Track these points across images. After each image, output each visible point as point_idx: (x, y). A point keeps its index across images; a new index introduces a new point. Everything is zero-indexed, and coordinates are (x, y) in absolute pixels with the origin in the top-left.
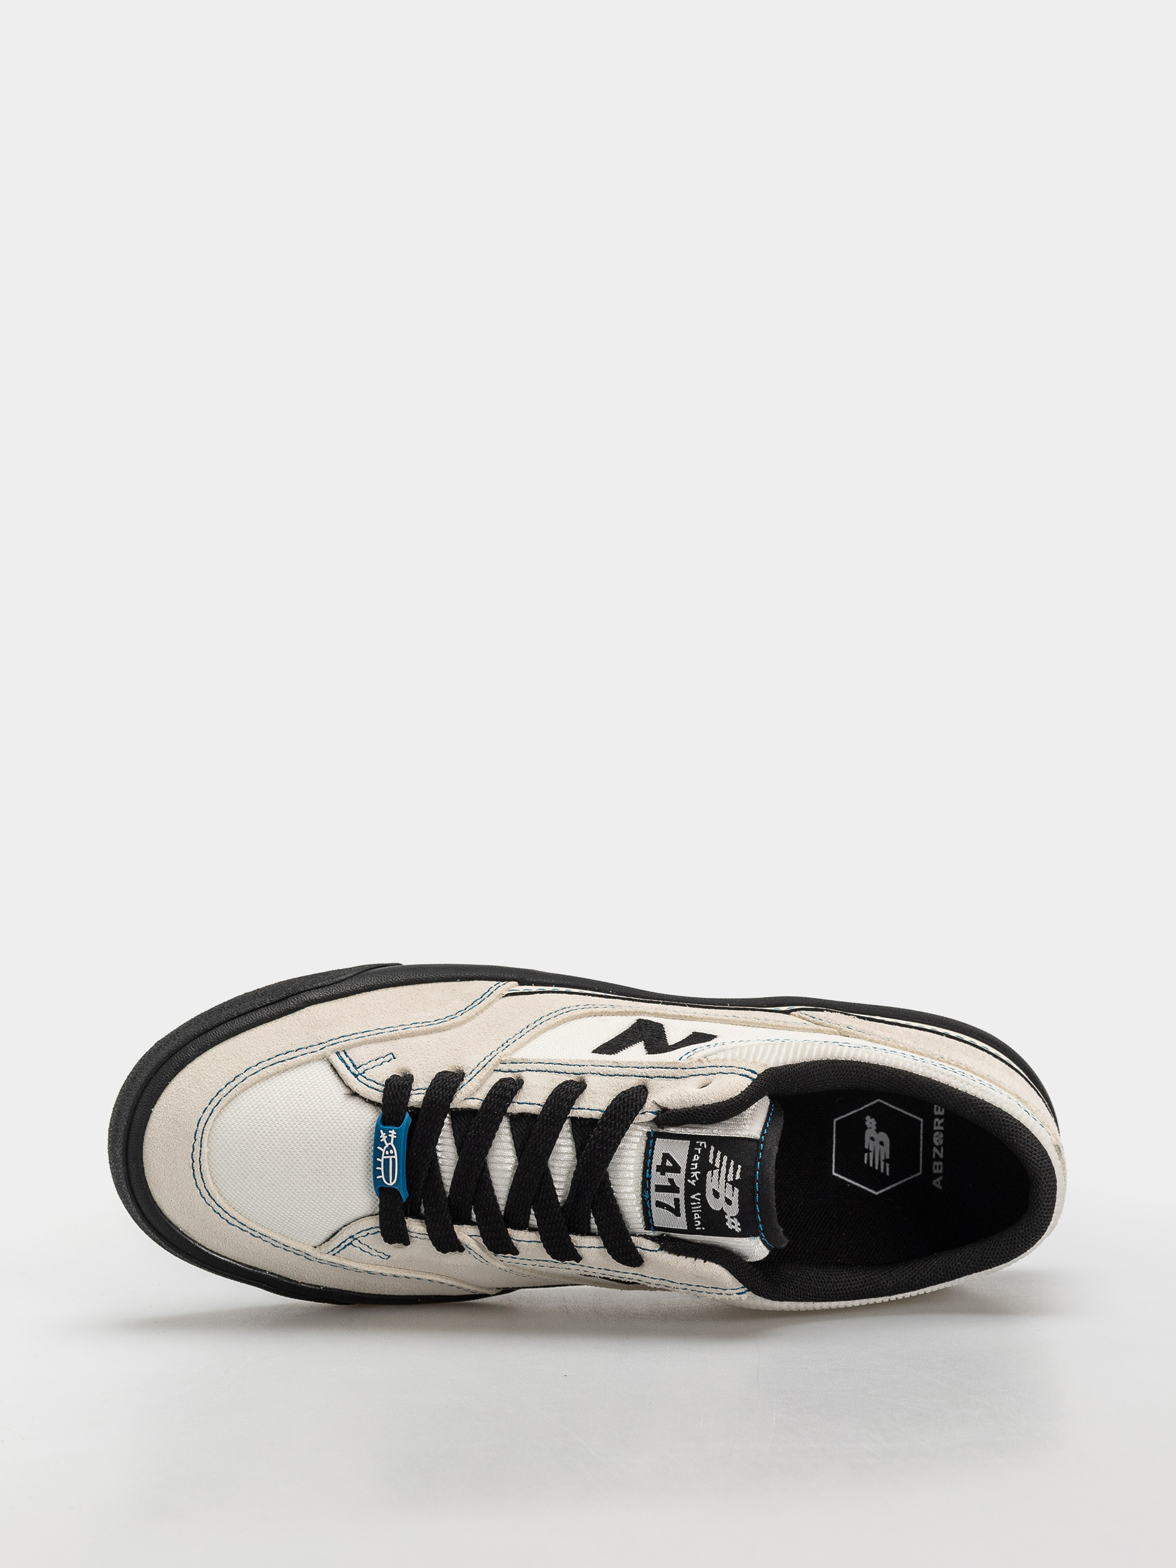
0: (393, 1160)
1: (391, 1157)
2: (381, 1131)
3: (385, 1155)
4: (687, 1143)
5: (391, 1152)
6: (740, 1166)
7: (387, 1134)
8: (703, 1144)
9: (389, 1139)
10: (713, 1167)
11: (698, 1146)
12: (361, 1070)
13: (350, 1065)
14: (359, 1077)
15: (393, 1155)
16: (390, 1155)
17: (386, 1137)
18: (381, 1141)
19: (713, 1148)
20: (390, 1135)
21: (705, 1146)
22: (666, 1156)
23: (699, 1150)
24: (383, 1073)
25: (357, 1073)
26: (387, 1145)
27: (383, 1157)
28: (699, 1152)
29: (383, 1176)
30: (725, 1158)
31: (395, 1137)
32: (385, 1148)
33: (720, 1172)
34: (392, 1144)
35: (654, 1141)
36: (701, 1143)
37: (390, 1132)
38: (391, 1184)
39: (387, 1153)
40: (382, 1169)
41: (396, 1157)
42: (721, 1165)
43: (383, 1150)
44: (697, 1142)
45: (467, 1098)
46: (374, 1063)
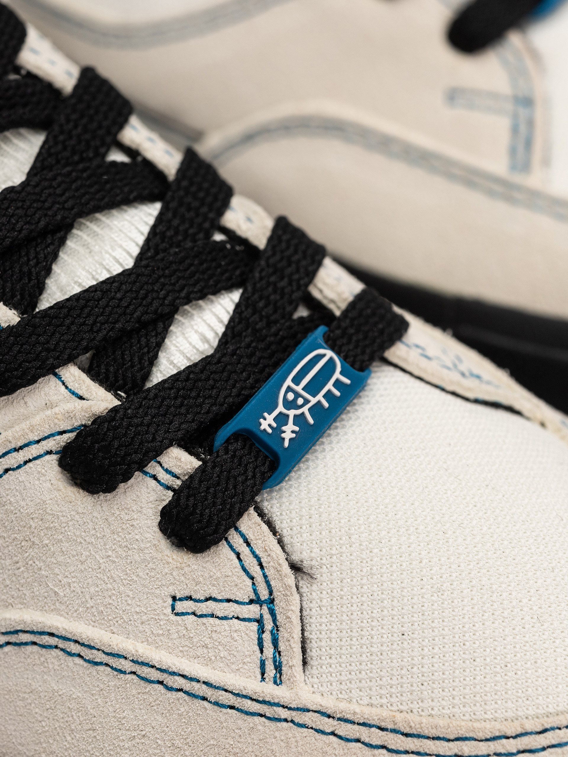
0: (297, 380)
1: (299, 389)
2: (286, 444)
3: (307, 401)
5: (291, 396)
7: (278, 431)
9: (282, 419)
12: (253, 611)
13: (267, 637)
14: (264, 594)
15: (289, 389)
16: (297, 395)
17: (284, 428)
18: (297, 429)
20: (274, 425)
25: (265, 609)
26: (292, 413)
27: (313, 401)
29: (337, 375)
31: (266, 414)
32: (299, 412)
34: (281, 408)
37: (270, 431)
38: (329, 354)
39: (300, 401)
40: (329, 386)
41: (288, 382)
43: (305, 410)
45: (81, 398)
46: (220, 609)
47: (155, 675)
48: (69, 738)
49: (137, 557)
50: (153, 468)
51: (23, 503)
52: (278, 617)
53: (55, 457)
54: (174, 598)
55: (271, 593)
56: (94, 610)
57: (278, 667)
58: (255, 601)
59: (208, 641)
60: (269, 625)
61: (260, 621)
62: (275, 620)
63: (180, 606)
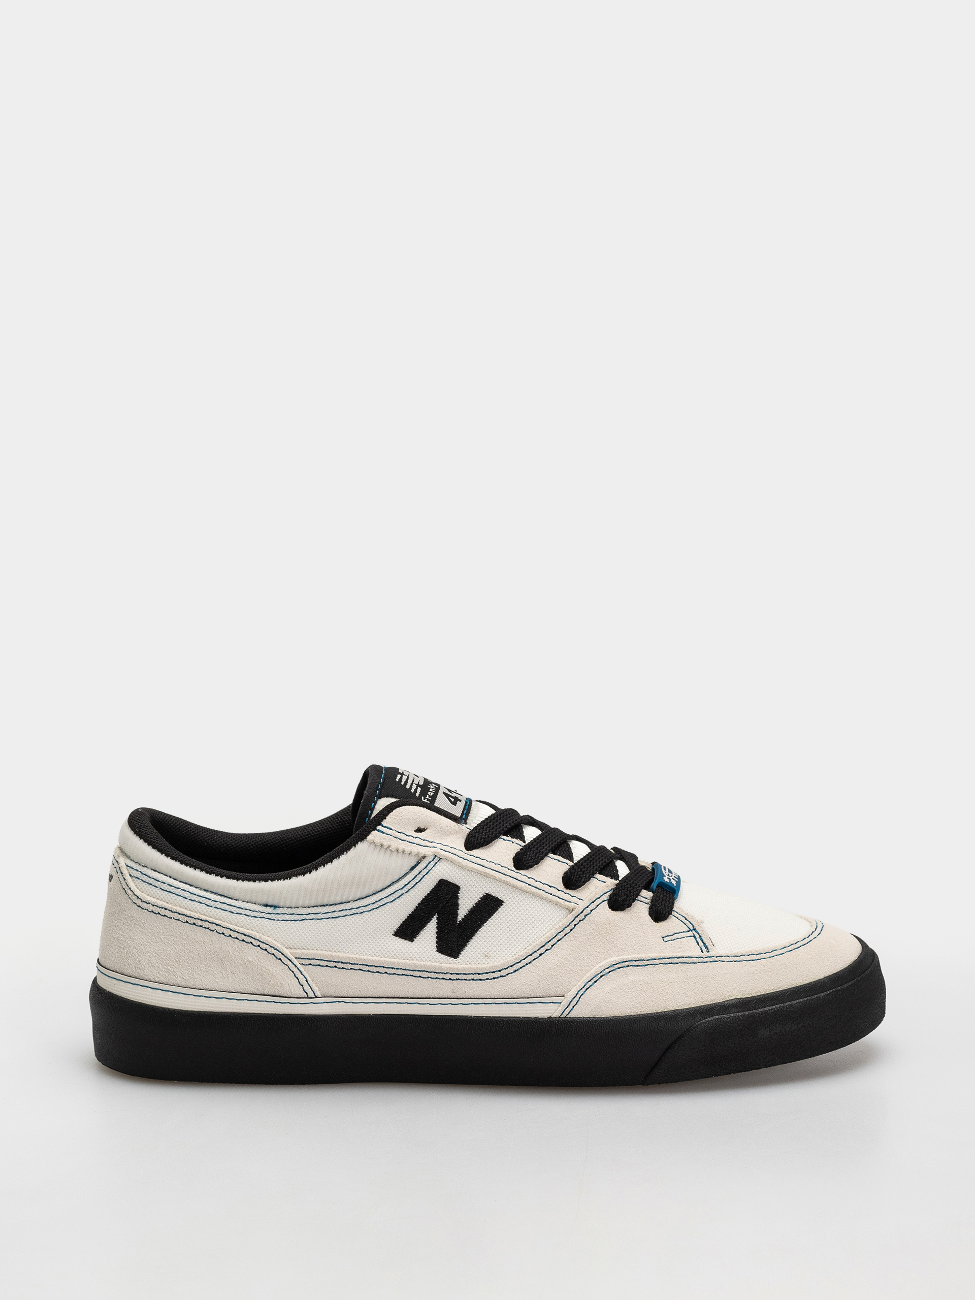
4: (437, 804)
6: (397, 780)
8: (424, 799)
10: (418, 785)
11: (428, 800)
12: (690, 933)
13: (699, 940)
14: (692, 928)
19: (417, 795)
21: (423, 798)
22: (454, 803)
23: (428, 797)
24: (671, 924)
25: (694, 932)
28: (428, 796)
30: (408, 787)
33: (413, 781)
35: (461, 816)
36: (426, 801)
42: (412, 784)
44: (429, 802)
45: (605, 882)
46: (680, 936)
47: (668, 961)
48: (644, 995)
49: (646, 927)
50: (639, 898)
51: (601, 920)
52: (699, 933)
53: (607, 902)
54: (663, 938)
55: (693, 927)
56: (637, 949)
57: (706, 947)
58: (690, 930)
59: (681, 946)
60: (697, 936)
61: (694, 937)
62: (698, 933)
63: (666, 939)
